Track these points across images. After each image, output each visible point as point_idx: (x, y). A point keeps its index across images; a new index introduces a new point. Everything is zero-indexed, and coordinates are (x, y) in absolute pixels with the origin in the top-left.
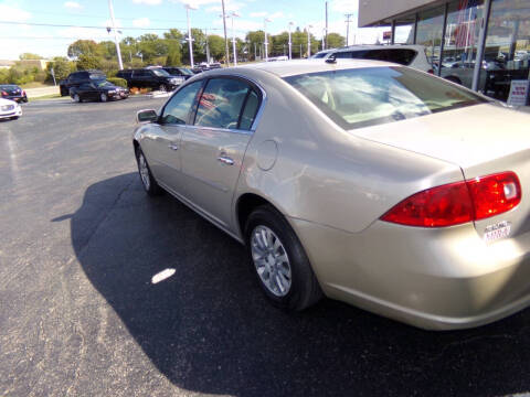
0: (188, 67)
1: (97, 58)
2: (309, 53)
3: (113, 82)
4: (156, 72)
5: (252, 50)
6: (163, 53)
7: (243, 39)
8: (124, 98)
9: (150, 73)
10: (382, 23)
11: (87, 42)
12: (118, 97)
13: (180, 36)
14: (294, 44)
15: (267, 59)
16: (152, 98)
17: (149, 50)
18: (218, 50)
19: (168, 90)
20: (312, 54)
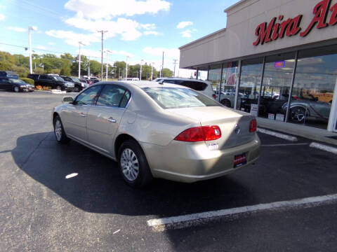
0: (76, 78)
1: (10, 64)
2: (151, 78)
3: (24, 80)
4: (55, 78)
5: (117, 72)
6: (59, 67)
7: (112, 65)
8: (31, 91)
9: (51, 78)
10: (192, 68)
11: (4, 53)
12: (27, 90)
13: (72, 58)
14: (143, 72)
15: (126, 78)
16: (51, 93)
17: (48, 63)
18: (96, 69)
19: (62, 89)
20: (154, 79)
